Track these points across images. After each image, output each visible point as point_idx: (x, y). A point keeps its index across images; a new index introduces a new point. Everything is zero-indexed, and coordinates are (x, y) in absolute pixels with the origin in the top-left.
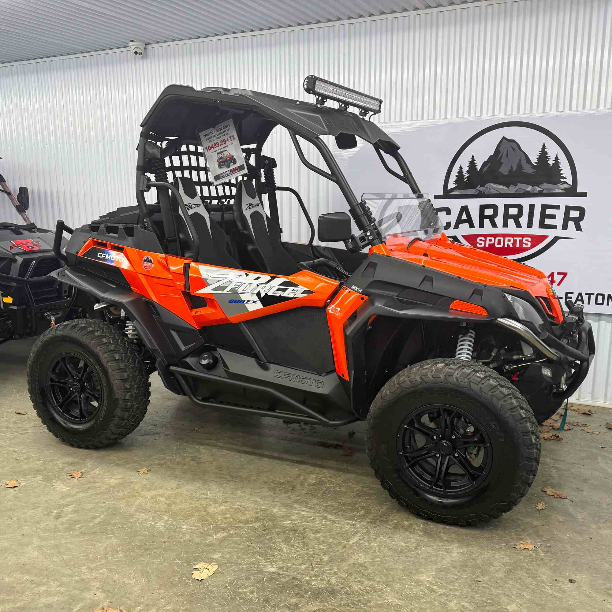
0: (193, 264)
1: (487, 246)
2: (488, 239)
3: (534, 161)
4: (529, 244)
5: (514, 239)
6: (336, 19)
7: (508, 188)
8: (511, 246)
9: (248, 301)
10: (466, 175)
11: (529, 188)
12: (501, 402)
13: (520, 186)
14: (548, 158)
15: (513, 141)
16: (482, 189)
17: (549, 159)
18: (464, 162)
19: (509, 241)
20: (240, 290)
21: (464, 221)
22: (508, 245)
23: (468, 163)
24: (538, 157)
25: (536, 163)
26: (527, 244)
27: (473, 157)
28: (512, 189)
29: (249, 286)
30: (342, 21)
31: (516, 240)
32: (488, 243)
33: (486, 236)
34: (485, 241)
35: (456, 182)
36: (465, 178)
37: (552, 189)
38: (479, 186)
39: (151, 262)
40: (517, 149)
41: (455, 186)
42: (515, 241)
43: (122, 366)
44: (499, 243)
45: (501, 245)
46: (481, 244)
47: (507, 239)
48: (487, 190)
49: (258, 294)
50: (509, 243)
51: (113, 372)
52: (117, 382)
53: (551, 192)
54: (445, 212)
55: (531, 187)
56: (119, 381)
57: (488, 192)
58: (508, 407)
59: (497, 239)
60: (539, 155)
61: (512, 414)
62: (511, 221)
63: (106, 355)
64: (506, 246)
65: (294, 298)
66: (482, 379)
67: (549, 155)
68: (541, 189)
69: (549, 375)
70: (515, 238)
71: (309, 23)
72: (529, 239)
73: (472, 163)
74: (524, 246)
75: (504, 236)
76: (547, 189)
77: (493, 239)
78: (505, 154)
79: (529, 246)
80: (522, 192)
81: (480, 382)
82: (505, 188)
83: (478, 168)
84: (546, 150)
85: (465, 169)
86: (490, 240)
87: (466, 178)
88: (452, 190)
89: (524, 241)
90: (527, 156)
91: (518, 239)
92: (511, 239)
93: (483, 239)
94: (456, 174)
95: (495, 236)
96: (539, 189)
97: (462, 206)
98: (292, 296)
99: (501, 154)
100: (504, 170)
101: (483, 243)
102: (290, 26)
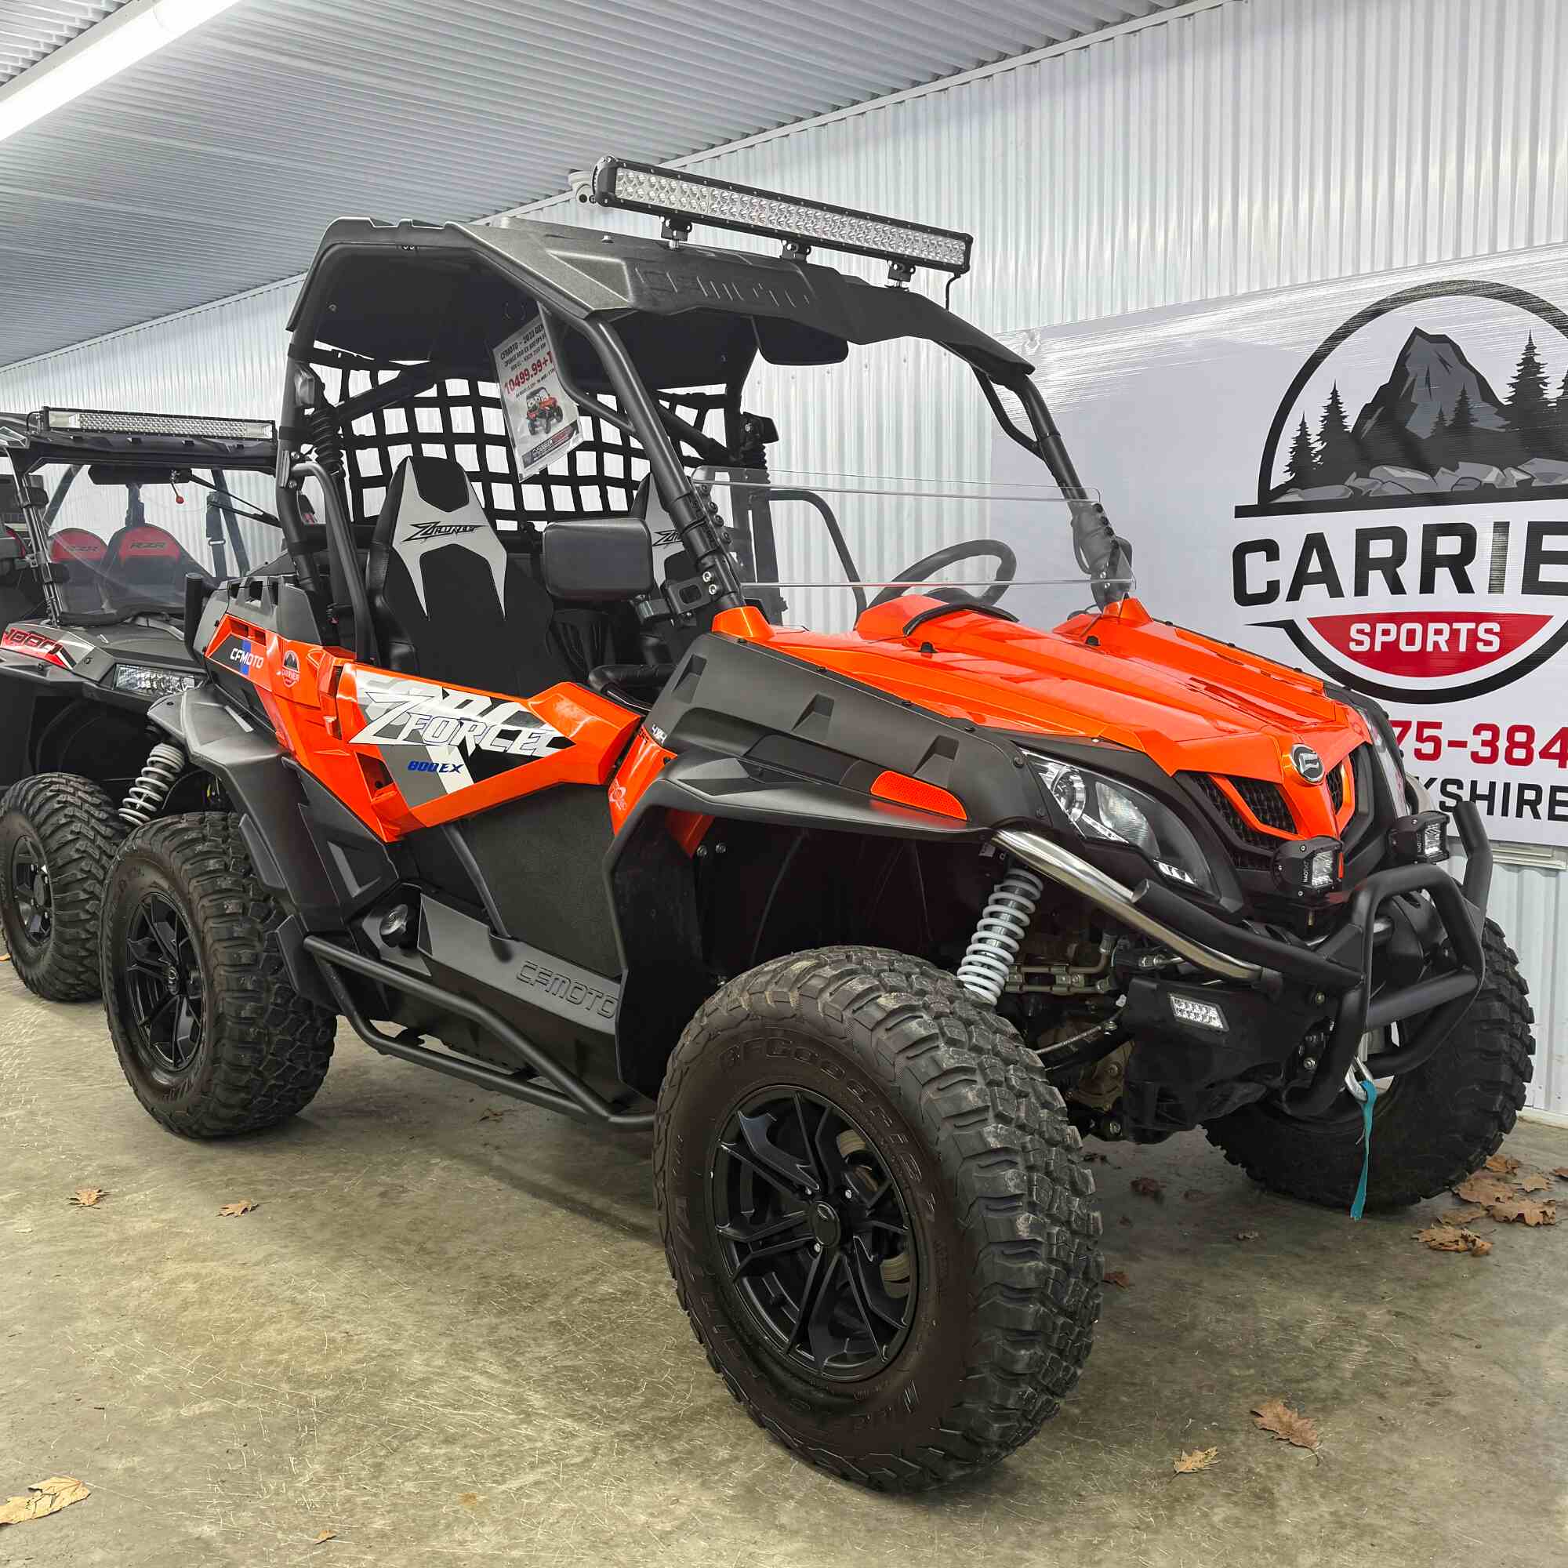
0: (348, 668)
1: (1378, 648)
2: (1380, 627)
3: (1503, 392)
4: (1496, 641)
5: (1451, 626)
6: (995, 59)
7: (1432, 476)
8: (1444, 648)
9: (444, 766)
10: (1319, 446)
11: (1492, 476)
12: (929, 1093)
13: (1466, 469)
14: (1542, 381)
15: (1443, 339)
16: (1361, 483)
17: (1545, 384)
18: (1310, 409)
19: (1438, 632)
20: (427, 736)
21: (1315, 579)
22: (1436, 644)
23: (1323, 412)
24: (1514, 381)
25: (1510, 399)
26: (1488, 643)
27: (1335, 393)
28: (1445, 481)
29: (443, 725)
30: (1010, 60)
31: (1458, 631)
32: (1380, 639)
33: (1373, 619)
34: (1372, 635)
35: (1292, 467)
36: (1316, 455)
37: (1556, 475)
38: (1354, 475)
39: (294, 665)
40: (1452, 359)
41: (1288, 477)
42: (1455, 634)
43: (238, 931)
44: (1411, 640)
45: (1417, 647)
46: (1360, 643)
47: (1432, 627)
48: (1373, 485)
49: (462, 747)
50: (1438, 638)
51: (217, 946)
52: (222, 973)
53: (1554, 483)
54: (1263, 554)
55: (1496, 471)
56: (226, 968)
57: (1379, 490)
58: (947, 1108)
59: (1406, 627)
60: (1517, 374)
61: (957, 1132)
62: (1443, 575)
63: (205, 902)
64: (1430, 648)
65: (532, 758)
66: (893, 1013)
67: (1546, 371)
68: (1527, 477)
69: (1217, 1023)
70: (1456, 626)
71: (937, 77)
72: (1496, 627)
73: (1334, 410)
74: (1481, 647)
75: (1425, 618)
76: (1543, 476)
77: (1392, 627)
78: (1422, 377)
79: (1495, 647)
80: (1471, 487)
81: (879, 1023)
82: (1425, 477)
83: (1350, 422)
84: (1537, 359)
85: (1315, 429)
86: (1386, 632)
87: (1319, 453)
88: (1283, 489)
89: (1481, 634)
90: (1482, 382)
91: (1464, 627)
92: (1445, 627)
93: (1367, 628)
94: (1292, 443)
95: (1397, 618)
96: (1520, 476)
97: (1308, 536)
98: (528, 753)
99: (1410, 379)
100: (1421, 425)
101: (1367, 640)
102: (895, 91)
